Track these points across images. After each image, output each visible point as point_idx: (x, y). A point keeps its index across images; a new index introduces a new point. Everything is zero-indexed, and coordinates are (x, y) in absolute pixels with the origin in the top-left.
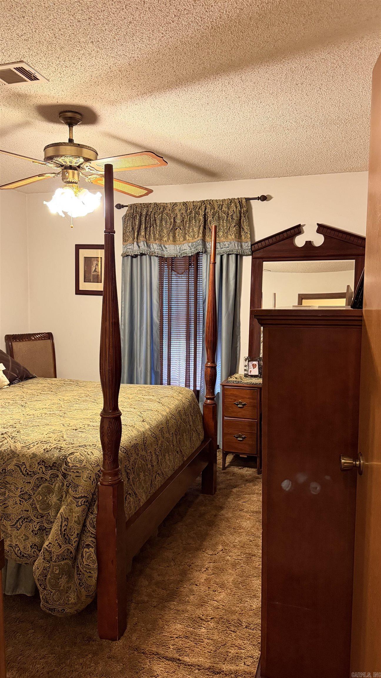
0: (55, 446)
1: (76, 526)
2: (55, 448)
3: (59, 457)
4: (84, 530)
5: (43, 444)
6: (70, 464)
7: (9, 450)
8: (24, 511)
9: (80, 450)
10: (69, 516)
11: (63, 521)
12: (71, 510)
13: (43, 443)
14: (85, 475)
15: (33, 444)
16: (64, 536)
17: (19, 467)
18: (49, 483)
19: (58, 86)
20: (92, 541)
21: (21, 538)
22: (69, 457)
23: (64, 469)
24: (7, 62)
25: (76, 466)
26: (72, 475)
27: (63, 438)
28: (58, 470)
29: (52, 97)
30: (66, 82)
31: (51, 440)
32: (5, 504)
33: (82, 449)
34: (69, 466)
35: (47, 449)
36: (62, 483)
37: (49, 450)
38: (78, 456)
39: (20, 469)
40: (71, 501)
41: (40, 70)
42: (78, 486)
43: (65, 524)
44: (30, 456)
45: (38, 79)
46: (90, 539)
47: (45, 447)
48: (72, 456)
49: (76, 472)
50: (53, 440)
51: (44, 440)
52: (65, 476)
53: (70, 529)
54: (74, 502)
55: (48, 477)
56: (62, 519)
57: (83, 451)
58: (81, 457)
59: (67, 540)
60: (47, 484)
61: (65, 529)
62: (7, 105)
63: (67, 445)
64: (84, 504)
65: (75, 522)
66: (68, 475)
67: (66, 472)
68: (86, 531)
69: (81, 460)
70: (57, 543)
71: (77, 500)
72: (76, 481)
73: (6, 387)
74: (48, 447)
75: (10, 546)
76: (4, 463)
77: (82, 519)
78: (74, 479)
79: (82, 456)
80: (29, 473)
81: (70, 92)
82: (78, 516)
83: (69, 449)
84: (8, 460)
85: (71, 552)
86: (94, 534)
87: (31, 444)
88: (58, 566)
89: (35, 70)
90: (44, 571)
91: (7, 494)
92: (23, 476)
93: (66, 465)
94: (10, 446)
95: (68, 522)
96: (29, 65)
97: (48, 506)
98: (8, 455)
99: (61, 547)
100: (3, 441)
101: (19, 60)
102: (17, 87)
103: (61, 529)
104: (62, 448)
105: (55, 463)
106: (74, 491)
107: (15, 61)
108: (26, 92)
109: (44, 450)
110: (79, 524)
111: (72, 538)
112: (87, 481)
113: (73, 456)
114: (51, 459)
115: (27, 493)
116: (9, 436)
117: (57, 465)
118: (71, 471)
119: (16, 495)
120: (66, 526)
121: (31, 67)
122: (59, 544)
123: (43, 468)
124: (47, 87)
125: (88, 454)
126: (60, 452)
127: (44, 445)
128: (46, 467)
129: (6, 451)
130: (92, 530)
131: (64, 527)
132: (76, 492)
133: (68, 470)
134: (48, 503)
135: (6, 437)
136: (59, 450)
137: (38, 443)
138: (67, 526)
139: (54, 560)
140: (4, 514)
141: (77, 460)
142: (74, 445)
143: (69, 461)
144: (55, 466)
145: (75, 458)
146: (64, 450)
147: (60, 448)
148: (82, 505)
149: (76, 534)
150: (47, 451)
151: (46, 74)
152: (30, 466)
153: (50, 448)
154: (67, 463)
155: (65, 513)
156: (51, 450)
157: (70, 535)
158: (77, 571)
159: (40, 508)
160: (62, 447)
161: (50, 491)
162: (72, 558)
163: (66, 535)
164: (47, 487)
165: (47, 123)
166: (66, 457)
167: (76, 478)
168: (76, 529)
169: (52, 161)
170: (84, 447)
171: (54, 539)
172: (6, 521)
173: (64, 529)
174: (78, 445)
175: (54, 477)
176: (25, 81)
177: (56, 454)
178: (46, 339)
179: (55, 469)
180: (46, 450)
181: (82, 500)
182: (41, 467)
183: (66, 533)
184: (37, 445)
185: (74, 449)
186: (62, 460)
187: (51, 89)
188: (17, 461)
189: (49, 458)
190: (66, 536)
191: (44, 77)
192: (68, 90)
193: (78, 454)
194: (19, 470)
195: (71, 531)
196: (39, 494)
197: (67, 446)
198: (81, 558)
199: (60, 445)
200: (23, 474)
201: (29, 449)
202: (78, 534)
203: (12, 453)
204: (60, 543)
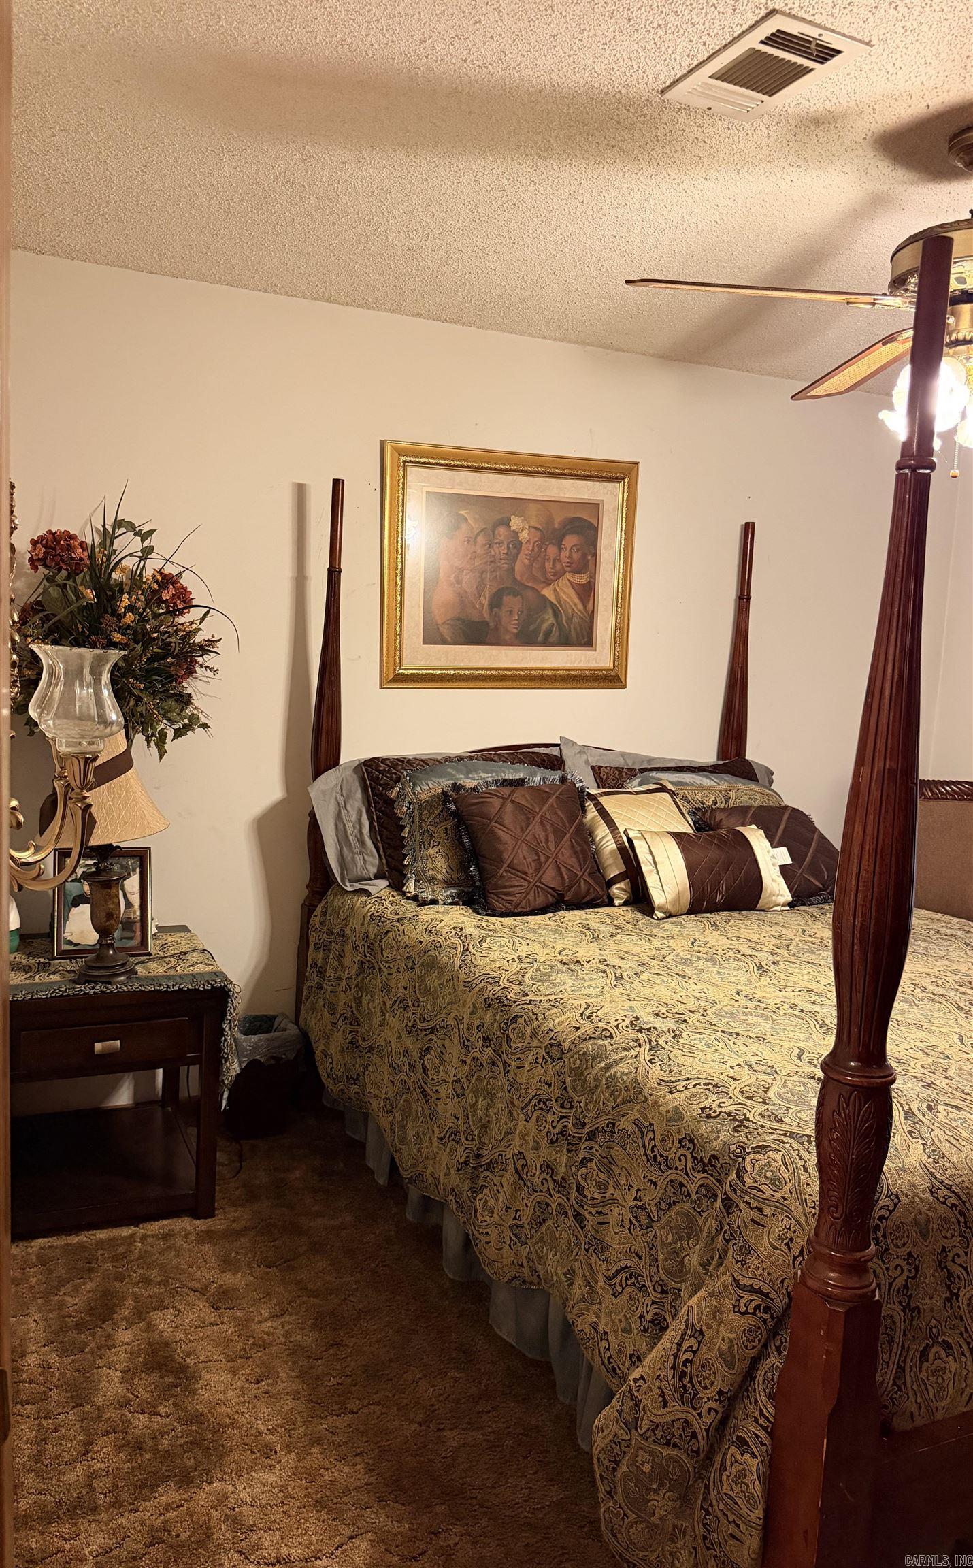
0: (732, 1108)
1: (720, 1367)
2: (729, 1114)
3: (729, 1146)
4: (747, 1390)
5: (707, 1092)
6: (746, 1178)
7: (631, 1077)
8: (634, 1255)
9: (787, 1146)
10: (709, 1327)
11: (689, 1332)
12: (717, 1312)
13: (709, 1089)
14: (777, 1227)
15: (687, 1082)
16: (681, 1379)
17: (642, 1132)
18: (694, 1208)
19: (905, 51)
20: (756, 1434)
21: (617, 1321)
22: (752, 1156)
23: (731, 1186)
24: (738, 31)
25: (761, 1191)
26: (744, 1213)
27: (766, 1092)
28: (719, 1181)
29: (904, 94)
30: (925, 28)
31: (733, 1087)
32: (600, 1213)
33: (796, 1145)
34: (743, 1182)
35: (711, 1109)
36: (718, 1223)
37: (714, 1115)
38: (774, 1164)
39: (643, 1138)
40: (725, 1286)
41: (831, 20)
42: (751, 1251)
43: (691, 1347)
44: (668, 1112)
45: (839, 52)
46: (754, 1428)
47: (706, 1103)
48: (759, 1156)
49: (757, 1208)
50: (738, 1089)
51: (716, 1081)
52: (728, 1204)
53: (704, 1366)
54: (730, 1293)
55: (692, 1189)
56: (687, 1327)
57: (795, 1154)
58: (783, 1168)
59: (689, 1397)
60: (686, 1207)
61: (687, 1361)
62: (801, 162)
63: (763, 1117)
64: (754, 1314)
65: (720, 1353)
66: (737, 1205)
67: (733, 1197)
68: (748, 1397)
69: (779, 1180)
70: (660, 1388)
71: (740, 1292)
72: (750, 1233)
73: (778, 908)
74: (715, 1106)
75: (593, 1328)
76: (613, 1108)
77: (744, 1355)
78: (746, 1227)
79: (786, 1167)
80: (659, 1159)
81: (952, 57)
82: (730, 1340)
83: (761, 1131)
84: (624, 1102)
85: (694, 1435)
86: (767, 1418)
87: (683, 1080)
88: (653, 1454)
89: (818, 26)
90: (614, 1445)
91: (611, 1190)
92: (644, 1158)
93: (738, 1177)
94: (637, 1068)
95: (700, 1342)
96: (795, 17)
97: (679, 1272)
98: (627, 1089)
99: (665, 1406)
100: (632, 1048)
101: (763, 12)
102: (798, 97)
103: (677, 1353)
104: (746, 1123)
105: (714, 1156)
106: (737, 1262)
107: (755, 19)
108: (828, 106)
109: (703, 1109)
110: (730, 1365)
111: (704, 1395)
112: (777, 1248)
113: (762, 1157)
114: (710, 1142)
115: (646, 1208)
116: (650, 1041)
117: (719, 1166)
118: (747, 1198)
119: (625, 1201)
120: (692, 1351)
121: (803, 20)
122: (662, 1395)
123: (688, 1159)
124: (876, 69)
125: (806, 1170)
126: (737, 1131)
127: (710, 1094)
128: (695, 1158)
129: (625, 1077)
130: (764, 1401)
131: (685, 1351)
132: (743, 1265)
133: (739, 1193)
134: (682, 1262)
135: (642, 1041)
136: (737, 1123)
137: (699, 1084)
138: (694, 1352)
139: (643, 1430)
140: (595, 1238)
141: (768, 1174)
142: (780, 1126)
143: (748, 1168)
144: (715, 1167)
145: (765, 1165)
146: (746, 1131)
147: (741, 1121)
148: (747, 1313)
149: (716, 1388)
150: (708, 1116)
151: (855, 26)
152: (663, 1140)
153: (719, 1110)
154: (741, 1172)
155: (700, 1314)
156: (718, 1115)
157: (700, 1383)
158: (704, 1499)
159: (664, 1266)
160: (748, 1120)
161: (691, 1230)
162: (698, 1452)
163: (688, 1378)
164: (687, 1215)
165: (931, 186)
166: (743, 1152)
167: (752, 1226)
168: (720, 1379)
169: (906, 290)
170: (802, 1143)
171: (653, 1372)
172: (598, 1260)
173: (685, 1357)
174: (789, 1128)
175: (706, 1196)
176: (808, 70)
177: (725, 1134)
178: (965, 800)
179: (712, 1175)
180: (707, 1112)
181: (752, 1300)
182: (684, 1155)
183: (688, 1371)
184: (694, 1091)
185: (773, 1136)
186: (732, 1155)
187: (891, 69)
188: (641, 1114)
189: (705, 1135)
190: (686, 1381)
191: (852, 38)
192: (942, 56)
193: (778, 1156)
194: (640, 1139)
195: (704, 1374)
196: (668, 1224)
197: (760, 1121)
198: (719, 1467)
199: (745, 1111)
200: (645, 1154)
201: (671, 1092)
202: (720, 1393)
203: (634, 1088)
204: (667, 1393)
